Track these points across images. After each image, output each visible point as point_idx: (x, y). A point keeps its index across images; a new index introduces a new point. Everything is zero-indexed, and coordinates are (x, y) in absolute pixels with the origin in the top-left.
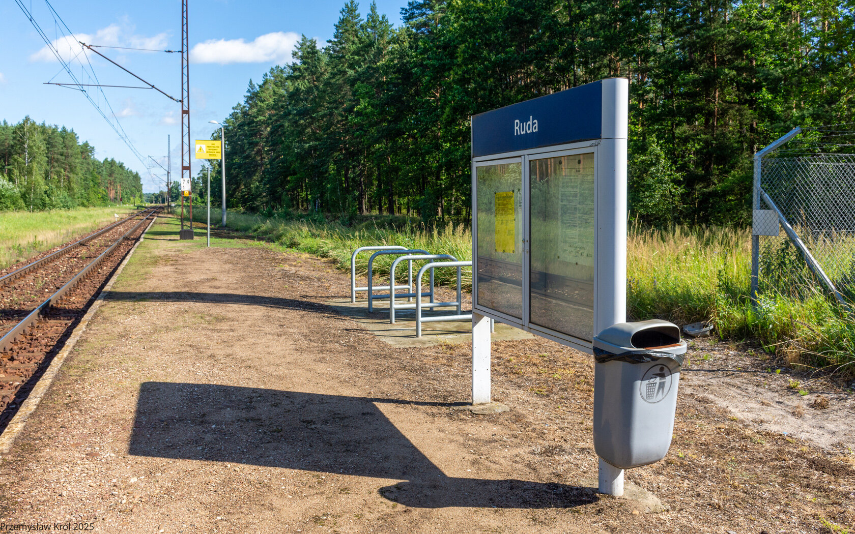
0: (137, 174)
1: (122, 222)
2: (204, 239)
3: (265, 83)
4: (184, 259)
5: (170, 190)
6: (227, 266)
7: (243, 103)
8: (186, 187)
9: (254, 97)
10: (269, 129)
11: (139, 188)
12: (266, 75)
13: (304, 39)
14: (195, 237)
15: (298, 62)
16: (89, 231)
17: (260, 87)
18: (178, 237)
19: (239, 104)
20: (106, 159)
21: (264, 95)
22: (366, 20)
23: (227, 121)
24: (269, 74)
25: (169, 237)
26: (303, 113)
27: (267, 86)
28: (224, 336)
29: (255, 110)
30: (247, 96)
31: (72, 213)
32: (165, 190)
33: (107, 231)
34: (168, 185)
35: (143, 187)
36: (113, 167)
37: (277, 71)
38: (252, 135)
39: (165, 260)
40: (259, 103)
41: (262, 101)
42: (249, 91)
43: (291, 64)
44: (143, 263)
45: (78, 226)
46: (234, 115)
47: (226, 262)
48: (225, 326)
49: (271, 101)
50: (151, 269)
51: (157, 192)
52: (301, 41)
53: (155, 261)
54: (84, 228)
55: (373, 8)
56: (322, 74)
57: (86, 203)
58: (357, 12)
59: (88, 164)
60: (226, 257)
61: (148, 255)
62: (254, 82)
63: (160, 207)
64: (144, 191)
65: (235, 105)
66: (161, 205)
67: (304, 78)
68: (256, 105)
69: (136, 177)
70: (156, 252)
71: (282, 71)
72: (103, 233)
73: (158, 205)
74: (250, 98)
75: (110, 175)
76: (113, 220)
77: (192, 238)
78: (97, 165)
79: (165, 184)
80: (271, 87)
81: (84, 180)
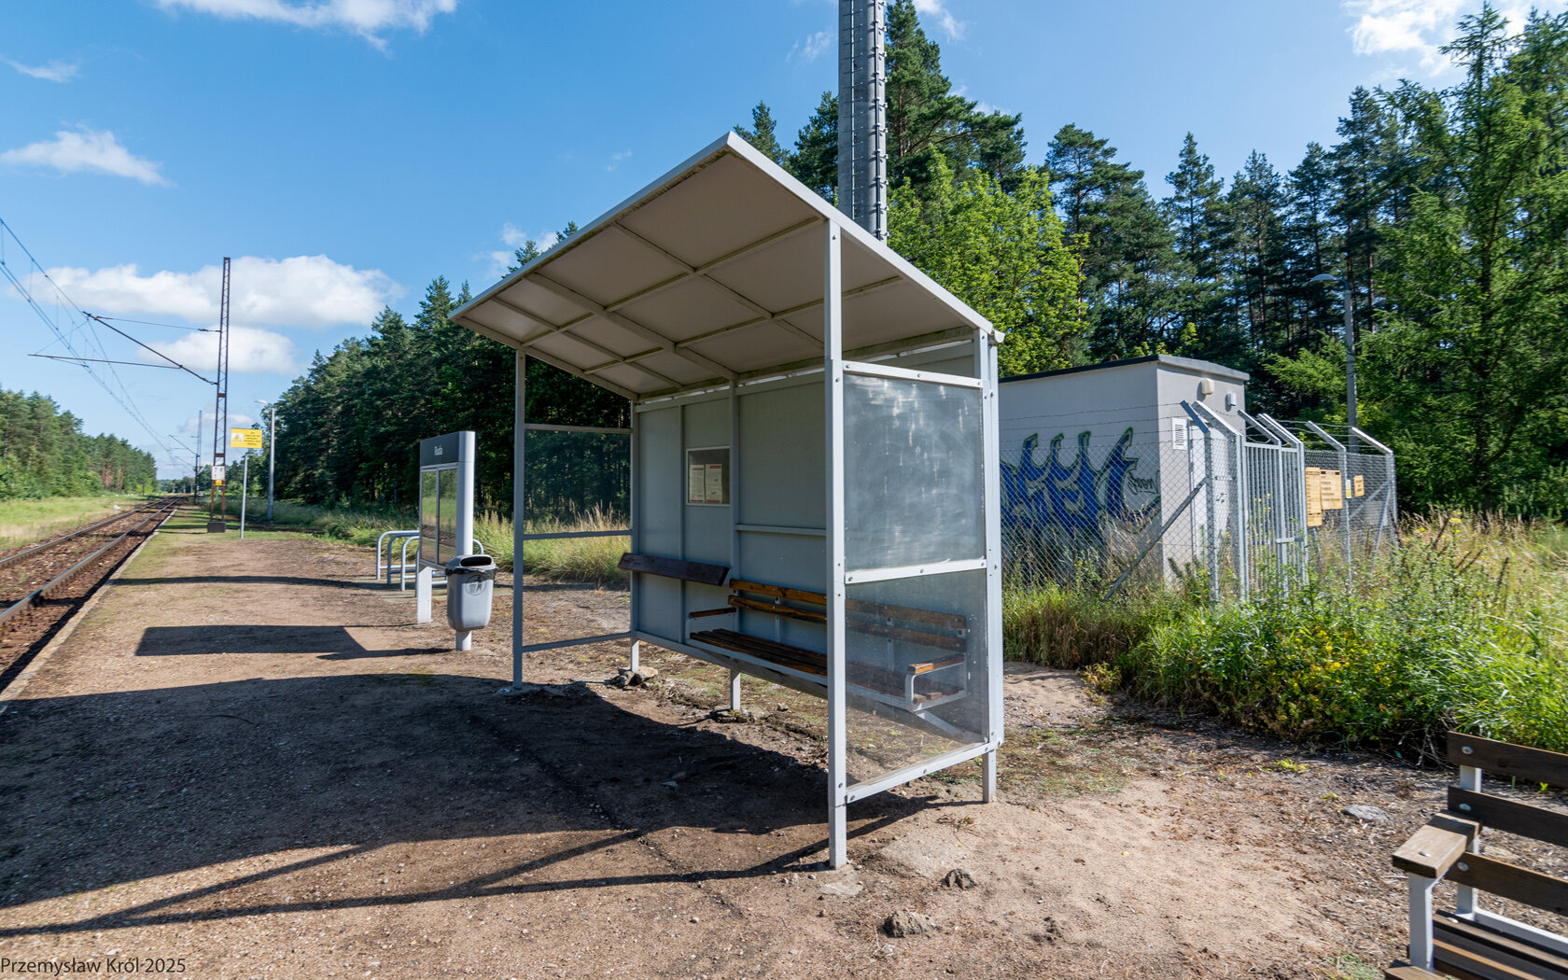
0: (149, 455)
1: (125, 515)
2: (237, 532)
3: (337, 354)
4: (210, 549)
5: (199, 477)
6: (259, 556)
7: (306, 377)
8: (218, 475)
9: (320, 371)
10: (339, 408)
11: (152, 473)
12: (338, 347)
13: (388, 310)
14: (227, 531)
15: (379, 336)
16: (76, 526)
17: (330, 359)
18: (205, 530)
19: (302, 378)
20: (102, 435)
21: (334, 369)
22: (457, 299)
23: (284, 396)
24: (342, 346)
25: (193, 531)
26: (381, 394)
27: (338, 359)
28: (240, 601)
29: (322, 385)
30: (313, 370)
31: (45, 504)
32: (192, 475)
33: (105, 525)
34: (196, 470)
35: (158, 472)
36: (111, 445)
37: (352, 345)
38: (316, 415)
39: (188, 551)
40: (328, 378)
41: (331, 376)
42: (315, 363)
43: (370, 337)
44: (158, 553)
45: (57, 520)
46: (294, 390)
47: (259, 552)
48: (242, 595)
49: (344, 376)
50: (169, 559)
51: (180, 478)
52: (384, 313)
53: (174, 552)
54: (68, 523)
55: (465, 288)
56: (406, 352)
57: (68, 491)
58: (447, 291)
59: (72, 441)
60: (260, 547)
61: (165, 547)
62: (321, 354)
63: (182, 498)
64: (159, 477)
65: (296, 378)
66: (185, 494)
67: (384, 354)
68: (324, 379)
69: (149, 460)
70: (175, 545)
71: (358, 344)
72: (100, 527)
73: (180, 494)
74: (316, 371)
75: (107, 456)
76: (112, 513)
77: (223, 531)
78: (87, 443)
79: (192, 469)
80: (344, 360)
81: (64, 462)
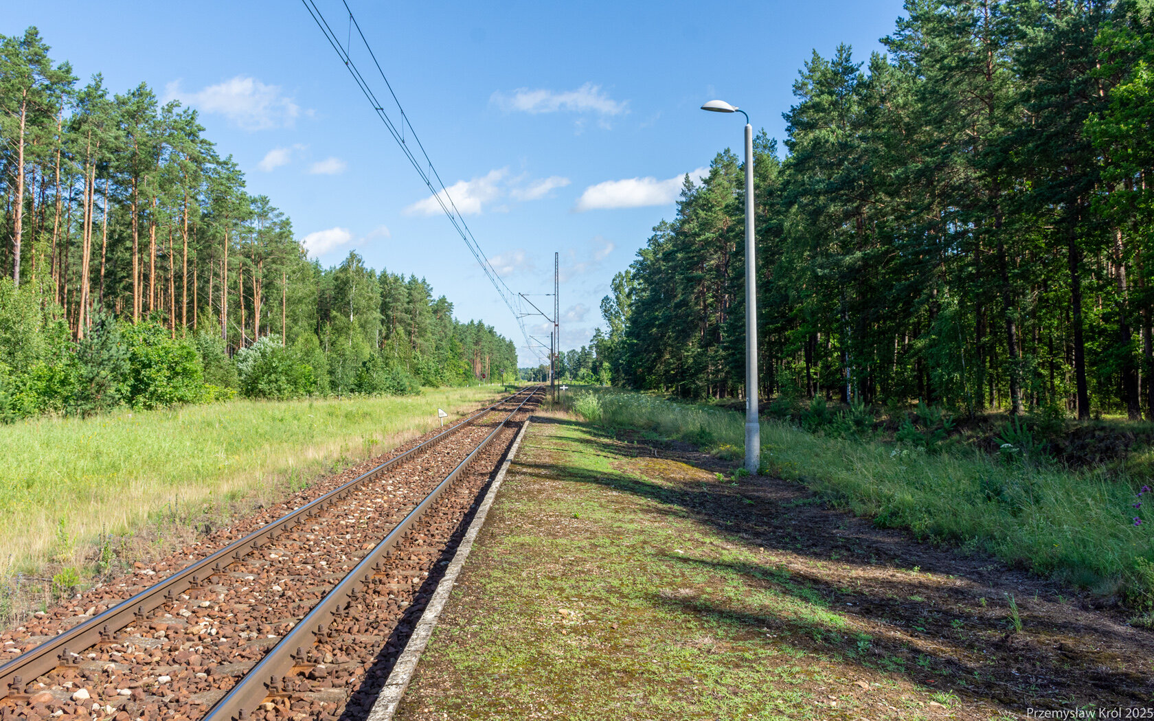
0: (511, 343)
5: (553, 364)
11: (514, 360)
12: (716, 161)
20: (472, 322)
34: (551, 357)
35: (519, 360)
36: (480, 333)
51: (537, 366)
59: (446, 327)
64: (520, 365)
69: (510, 347)
73: (537, 384)
75: (476, 343)
78: (459, 329)
79: (547, 356)
